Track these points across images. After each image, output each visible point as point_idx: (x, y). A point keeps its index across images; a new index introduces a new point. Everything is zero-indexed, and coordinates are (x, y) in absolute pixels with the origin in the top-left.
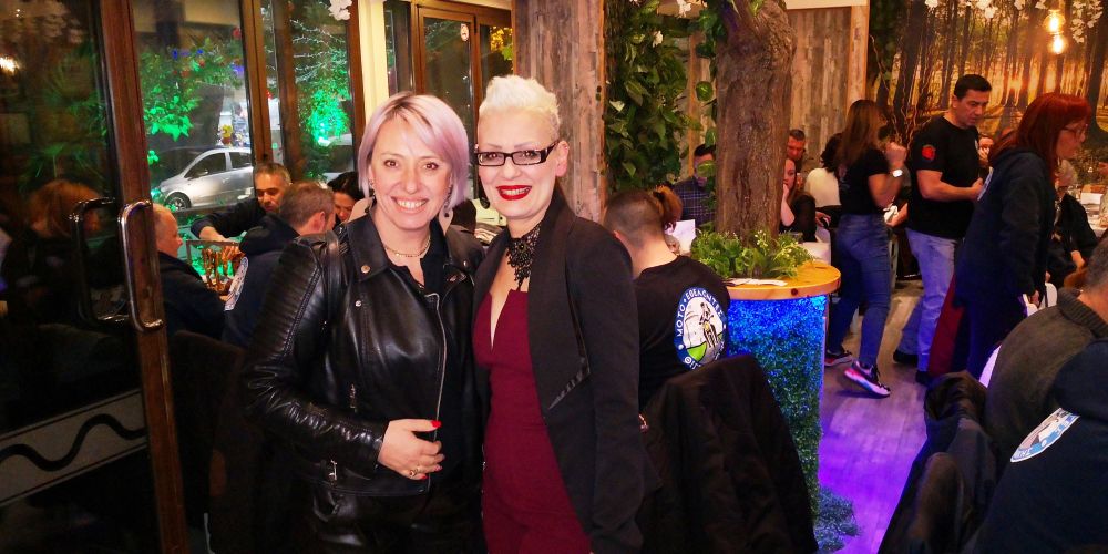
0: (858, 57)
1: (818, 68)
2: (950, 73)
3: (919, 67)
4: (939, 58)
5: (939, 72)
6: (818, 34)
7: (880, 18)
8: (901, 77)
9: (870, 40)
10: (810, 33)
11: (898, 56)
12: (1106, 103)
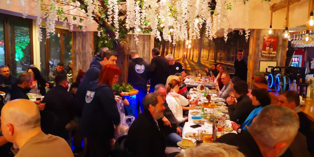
0: (152, 46)
1: (144, 48)
2: (172, 50)
3: (166, 48)
4: (170, 47)
5: (170, 50)
6: (144, 40)
8: (162, 50)
9: (155, 42)
10: (142, 40)
11: (161, 46)
12: (202, 58)
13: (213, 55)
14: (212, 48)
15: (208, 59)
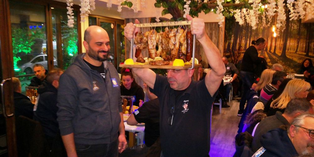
0: (222, 36)
2: (247, 40)
3: (239, 39)
4: (244, 36)
5: (244, 40)
6: (211, 29)
7: (228, 25)
8: (234, 41)
9: (225, 31)
10: (209, 29)
11: (233, 36)
12: (288, 50)
13: (304, 46)
14: (302, 37)
15: (297, 51)
